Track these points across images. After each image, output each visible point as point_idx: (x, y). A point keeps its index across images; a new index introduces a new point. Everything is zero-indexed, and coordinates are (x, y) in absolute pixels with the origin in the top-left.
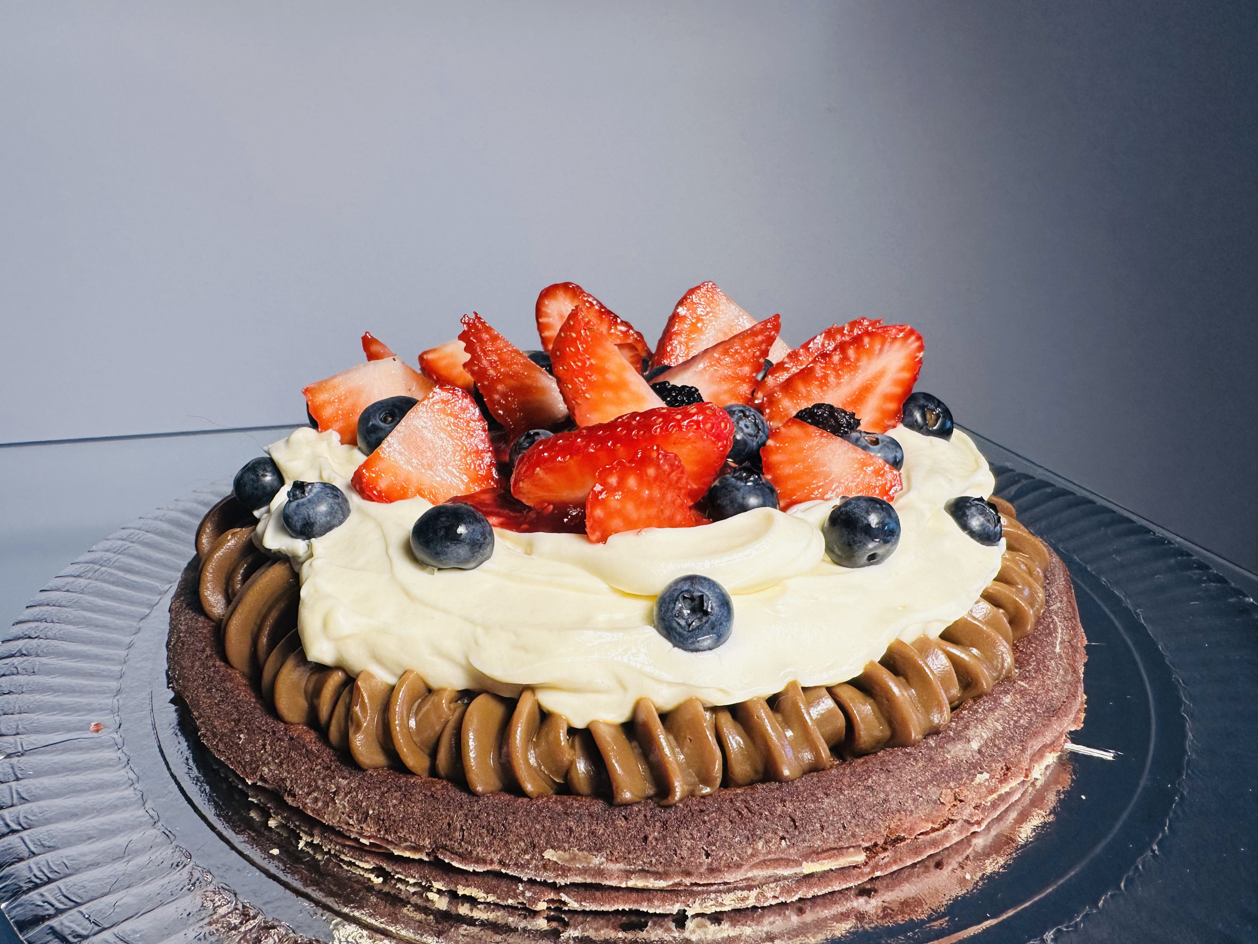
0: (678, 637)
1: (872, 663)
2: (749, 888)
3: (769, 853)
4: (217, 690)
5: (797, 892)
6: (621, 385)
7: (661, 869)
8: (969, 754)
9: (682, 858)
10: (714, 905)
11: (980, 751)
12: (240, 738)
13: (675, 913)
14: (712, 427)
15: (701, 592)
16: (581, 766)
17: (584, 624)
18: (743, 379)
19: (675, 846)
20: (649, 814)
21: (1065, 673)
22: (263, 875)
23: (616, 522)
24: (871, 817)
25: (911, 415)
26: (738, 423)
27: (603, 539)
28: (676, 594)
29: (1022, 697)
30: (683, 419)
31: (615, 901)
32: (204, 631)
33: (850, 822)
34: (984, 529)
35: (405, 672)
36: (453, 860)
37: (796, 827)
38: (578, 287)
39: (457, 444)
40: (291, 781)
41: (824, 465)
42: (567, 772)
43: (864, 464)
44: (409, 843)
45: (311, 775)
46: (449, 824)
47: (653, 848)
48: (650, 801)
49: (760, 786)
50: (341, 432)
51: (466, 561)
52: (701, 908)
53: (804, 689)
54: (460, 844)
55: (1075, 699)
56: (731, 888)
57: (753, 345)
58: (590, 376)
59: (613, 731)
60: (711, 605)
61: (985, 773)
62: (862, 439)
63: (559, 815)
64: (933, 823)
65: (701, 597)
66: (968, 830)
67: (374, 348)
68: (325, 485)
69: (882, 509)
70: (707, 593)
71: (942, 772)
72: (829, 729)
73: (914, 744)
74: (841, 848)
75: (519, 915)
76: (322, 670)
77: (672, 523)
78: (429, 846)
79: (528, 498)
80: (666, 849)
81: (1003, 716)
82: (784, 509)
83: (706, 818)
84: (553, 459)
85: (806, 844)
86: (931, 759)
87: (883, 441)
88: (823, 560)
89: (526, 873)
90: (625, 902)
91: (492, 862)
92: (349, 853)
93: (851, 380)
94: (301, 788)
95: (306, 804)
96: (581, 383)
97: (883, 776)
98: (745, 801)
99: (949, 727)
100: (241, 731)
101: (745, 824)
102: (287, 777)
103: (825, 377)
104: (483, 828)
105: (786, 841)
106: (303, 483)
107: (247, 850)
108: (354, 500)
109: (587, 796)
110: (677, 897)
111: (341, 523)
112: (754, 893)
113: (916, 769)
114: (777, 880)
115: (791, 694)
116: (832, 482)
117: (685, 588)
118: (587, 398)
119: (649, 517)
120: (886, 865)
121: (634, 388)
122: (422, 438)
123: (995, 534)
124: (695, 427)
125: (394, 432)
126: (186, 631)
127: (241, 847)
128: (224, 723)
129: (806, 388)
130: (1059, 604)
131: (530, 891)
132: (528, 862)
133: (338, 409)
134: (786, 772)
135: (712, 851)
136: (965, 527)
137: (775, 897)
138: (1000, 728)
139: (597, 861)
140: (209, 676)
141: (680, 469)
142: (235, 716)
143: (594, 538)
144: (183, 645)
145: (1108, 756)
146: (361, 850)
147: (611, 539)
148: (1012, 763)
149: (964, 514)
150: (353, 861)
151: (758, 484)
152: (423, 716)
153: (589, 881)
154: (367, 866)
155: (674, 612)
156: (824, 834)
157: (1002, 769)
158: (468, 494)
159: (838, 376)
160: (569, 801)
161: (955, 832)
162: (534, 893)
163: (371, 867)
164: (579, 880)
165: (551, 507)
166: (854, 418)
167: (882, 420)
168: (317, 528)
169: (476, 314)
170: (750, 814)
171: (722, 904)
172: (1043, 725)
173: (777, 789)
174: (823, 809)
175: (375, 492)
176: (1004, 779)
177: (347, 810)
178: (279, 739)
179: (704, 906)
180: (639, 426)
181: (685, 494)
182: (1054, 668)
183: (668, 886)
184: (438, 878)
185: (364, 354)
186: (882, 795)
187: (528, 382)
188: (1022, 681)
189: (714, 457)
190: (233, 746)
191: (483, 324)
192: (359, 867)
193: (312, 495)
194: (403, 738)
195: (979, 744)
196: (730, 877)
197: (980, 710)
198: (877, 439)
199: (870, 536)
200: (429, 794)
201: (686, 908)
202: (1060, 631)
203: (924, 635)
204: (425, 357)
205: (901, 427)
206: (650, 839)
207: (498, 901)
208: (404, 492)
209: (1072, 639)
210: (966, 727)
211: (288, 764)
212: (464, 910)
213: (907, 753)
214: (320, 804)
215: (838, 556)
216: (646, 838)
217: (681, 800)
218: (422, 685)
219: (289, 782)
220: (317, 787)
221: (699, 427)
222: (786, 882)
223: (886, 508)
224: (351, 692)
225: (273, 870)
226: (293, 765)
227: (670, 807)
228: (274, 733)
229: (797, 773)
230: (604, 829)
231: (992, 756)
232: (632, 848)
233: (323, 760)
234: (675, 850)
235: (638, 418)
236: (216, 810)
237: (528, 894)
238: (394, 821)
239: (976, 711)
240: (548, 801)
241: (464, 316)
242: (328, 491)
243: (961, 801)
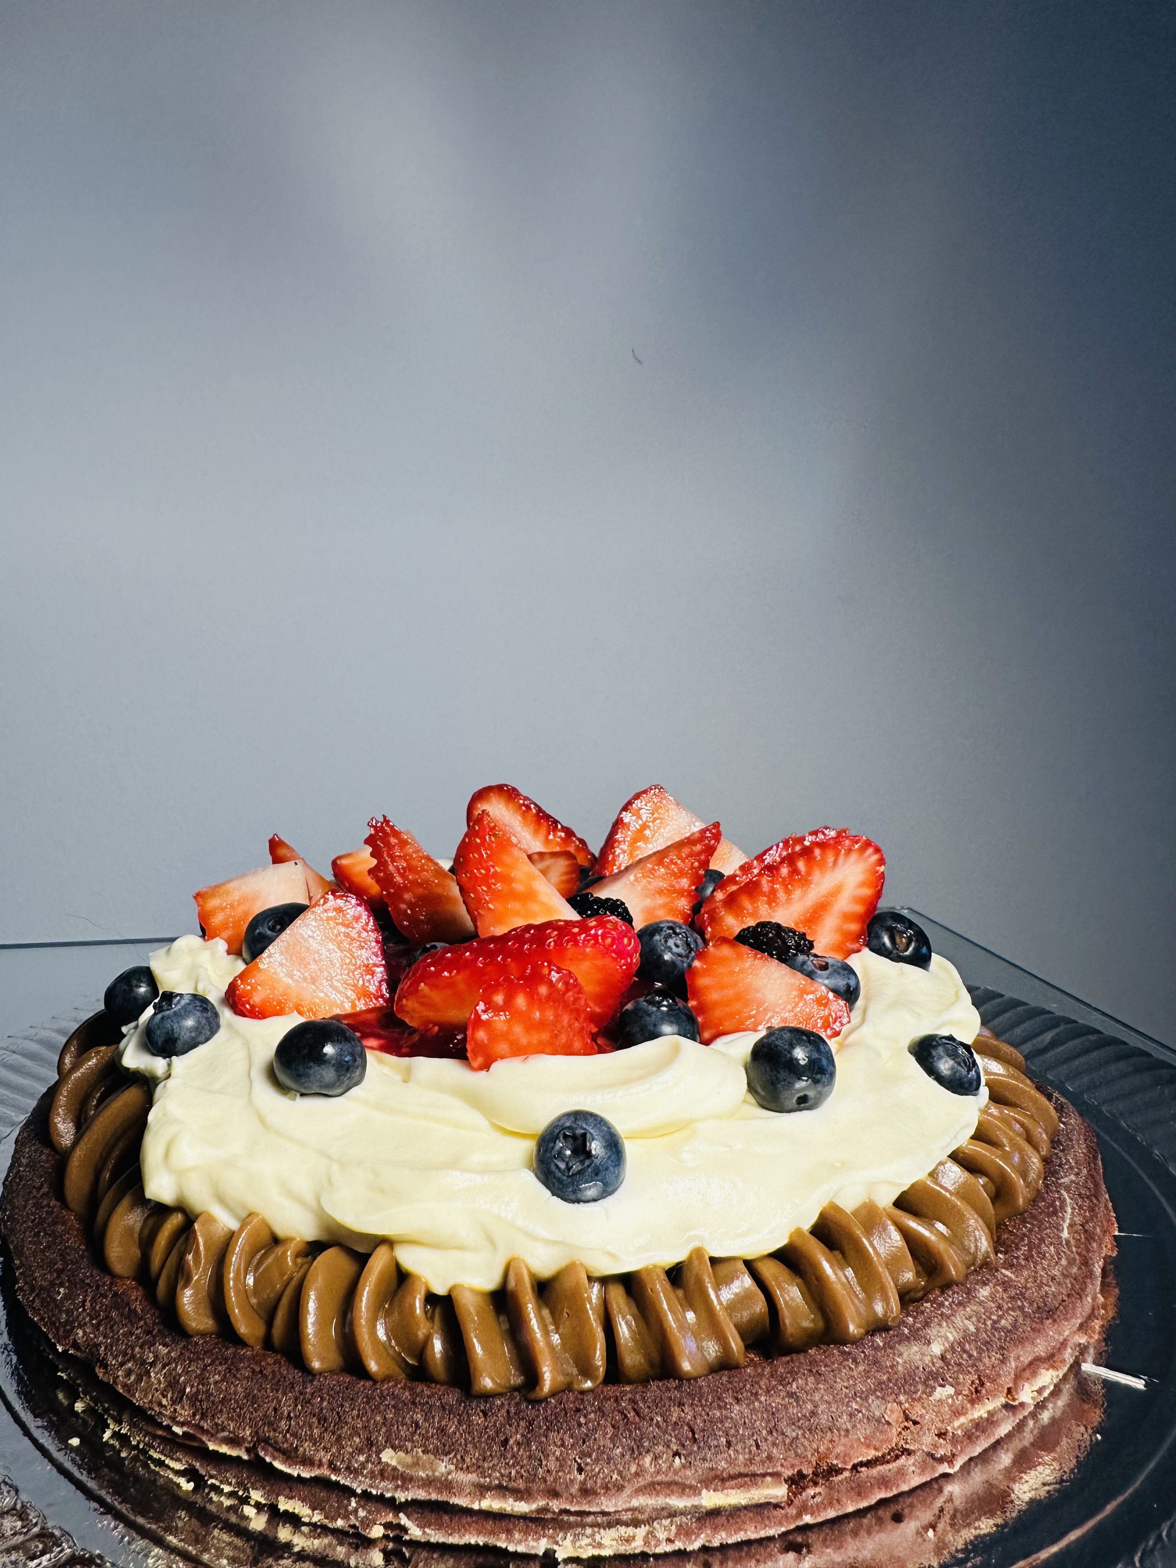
0: (556, 1184)
1: (799, 1232)
2: (636, 1523)
3: (658, 1472)
4: (46, 1234)
5: (698, 1535)
6: (529, 896)
7: (521, 1484)
8: (927, 1359)
9: (548, 1471)
10: (590, 1545)
11: (943, 1358)
12: (59, 1293)
13: (541, 1553)
14: (613, 943)
15: (584, 1129)
16: (438, 1346)
17: (455, 1164)
18: (681, 893)
19: (540, 1454)
20: (513, 1410)
21: (1069, 1263)
22: (55, 1471)
23: (502, 1047)
24: (794, 1434)
25: (879, 937)
26: (666, 941)
27: (486, 1066)
28: (557, 1131)
29: (1005, 1291)
30: (580, 934)
31: (466, 1530)
32: (47, 1165)
33: (766, 1440)
34: (955, 1073)
35: (250, 1215)
36: (275, 1458)
37: (695, 1440)
38: (514, 789)
39: (345, 956)
40: (105, 1349)
41: (758, 991)
42: (421, 1350)
43: (803, 992)
44: (226, 1434)
45: (129, 1341)
46: (275, 1410)
47: (513, 1456)
48: (516, 1394)
49: (653, 1385)
50: (229, 941)
51: (331, 1086)
52: (574, 1547)
53: (714, 1261)
54: (285, 1436)
55: (1081, 1298)
56: (611, 1521)
57: (690, 855)
58: (495, 884)
59: (479, 1300)
60: (596, 1147)
61: (947, 1386)
62: (809, 963)
63: (405, 1405)
64: (876, 1449)
65: (584, 1135)
66: (933, 1469)
67: (281, 852)
68: (195, 996)
69: (809, 1041)
70: (592, 1131)
71: (889, 1380)
72: (745, 1315)
73: (856, 1342)
74: (754, 1475)
75: (350, 1544)
76: (161, 1211)
77: (568, 1051)
78: (249, 1439)
79: (412, 1017)
80: (530, 1457)
81: (977, 1313)
82: (707, 1043)
83: (582, 1420)
84: (438, 973)
85: (707, 1465)
86: (875, 1362)
87: (833, 966)
88: (744, 1101)
89: (360, 1482)
90: (479, 1533)
91: (320, 1465)
92: (158, 1446)
93: (803, 896)
94: (115, 1357)
95: (118, 1377)
96: (485, 891)
97: (811, 1379)
98: (633, 1401)
99: (904, 1322)
100: (62, 1285)
101: (630, 1431)
102: (101, 1343)
103: (773, 892)
104: (314, 1416)
105: (680, 1457)
106: (172, 993)
107: (45, 1439)
108: (226, 1015)
109: (442, 1384)
110: (543, 1529)
111: (207, 1040)
112: (642, 1531)
113: (855, 1373)
114: (672, 1514)
115: (696, 1263)
116: (766, 1010)
117: (568, 1124)
118: (490, 909)
119: (541, 1043)
120: (820, 1508)
121: (544, 898)
122: (308, 949)
123: (970, 1082)
124: (593, 942)
125: (278, 940)
126: (27, 1165)
127: (37, 1433)
128: (45, 1274)
129: (752, 904)
130: (1073, 1177)
131: (364, 1509)
132: (363, 1465)
133: (230, 916)
134: (686, 1366)
135: (587, 1464)
136: (931, 1071)
137: (669, 1541)
138: (972, 1329)
139: (443, 1467)
140: (40, 1217)
141: (576, 990)
142: (59, 1265)
143: (475, 1064)
144: (21, 1180)
145: (1138, 1384)
146: (173, 1444)
147: (495, 1066)
148: (988, 1377)
149: (930, 1055)
150: (163, 1458)
151: (674, 1010)
152: (266, 1269)
153: (434, 1496)
154: (178, 1466)
155: (554, 1152)
156: (731, 1452)
157: (973, 1382)
158: (353, 1011)
159: (788, 892)
160: (420, 1387)
161: (913, 1468)
162: (369, 1512)
163: (182, 1468)
164: (421, 1495)
165: (436, 1028)
166: (805, 940)
167: (843, 943)
168: (179, 1045)
169: (384, 817)
170: (637, 1419)
171: (600, 1545)
172: (1033, 1329)
173: (675, 1388)
174: (732, 1418)
175: (248, 1006)
176: (976, 1396)
177: (162, 1386)
178: (101, 1295)
179: (578, 1544)
180: (531, 941)
181: (585, 1019)
182: (1052, 1256)
183: (531, 1512)
184: (258, 1485)
185: (270, 858)
186: (809, 1406)
187: (439, 890)
188: (1007, 1269)
189: (618, 976)
190: (49, 1302)
191: (392, 828)
192: (168, 1467)
193: (179, 1007)
194: (236, 1295)
195: (943, 1348)
196: (609, 1504)
197: (947, 1303)
198: (827, 963)
199: (795, 1073)
200: (258, 1369)
201: (556, 1547)
202: (1069, 1210)
203: (870, 1200)
204: (338, 862)
205: (866, 951)
206: (511, 1442)
207: (326, 1521)
208: (281, 1007)
209: (1087, 1222)
210: (927, 1324)
211: (106, 1326)
212: (284, 1534)
213: (845, 1352)
214: (133, 1378)
215: (763, 1098)
216: (505, 1442)
217: (553, 1394)
218: (269, 1232)
219: (103, 1348)
220: (133, 1356)
221: (597, 942)
222: (684, 1519)
223: (814, 1041)
224: (187, 1239)
225: (68, 1465)
226: (111, 1327)
227: (539, 1401)
228: (98, 1287)
229: (701, 1370)
230: (456, 1426)
231: (960, 1365)
232: (488, 1453)
233: (145, 1323)
234: (540, 1460)
235: (532, 932)
236: (18, 1386)
237: (362, 1513)
238: (213, 1402)
239: (942, 1305)
240: (396, 1385)
241: (372, 819)
242: (198, 1003)
243: (915, 1423)
